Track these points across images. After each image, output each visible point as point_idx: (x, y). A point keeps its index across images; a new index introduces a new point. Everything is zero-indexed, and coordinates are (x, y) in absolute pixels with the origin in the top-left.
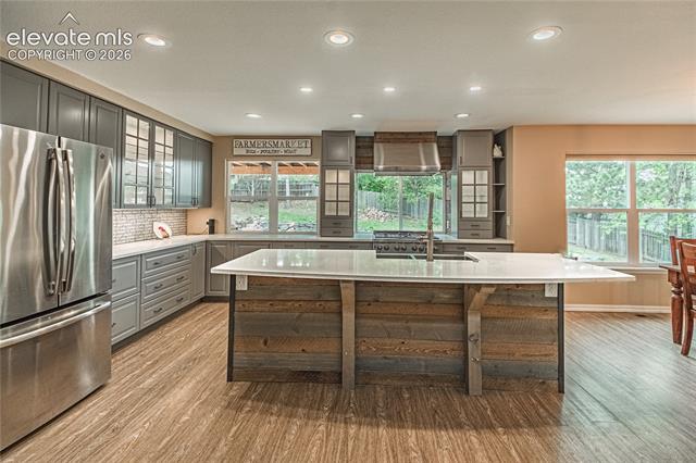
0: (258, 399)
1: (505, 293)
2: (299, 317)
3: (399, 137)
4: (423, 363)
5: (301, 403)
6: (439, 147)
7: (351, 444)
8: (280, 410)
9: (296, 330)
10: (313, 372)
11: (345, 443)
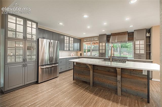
0: (75, 84)
1: (130, 72)
2: (83, 71)
3: (117, 34)
4: (107, 85)
5: (81, 86)
6: (128, 35)
7: (84, 95)
8: (77, 86)
9: (83, 73)
10: (86, 82)
11: (83, 95)
